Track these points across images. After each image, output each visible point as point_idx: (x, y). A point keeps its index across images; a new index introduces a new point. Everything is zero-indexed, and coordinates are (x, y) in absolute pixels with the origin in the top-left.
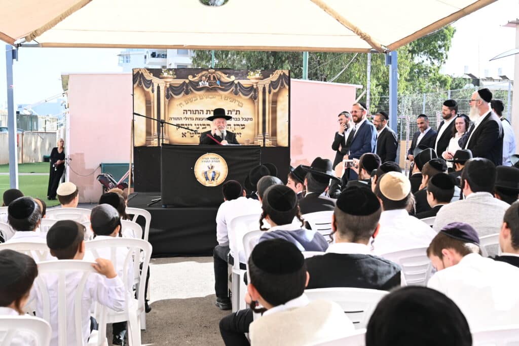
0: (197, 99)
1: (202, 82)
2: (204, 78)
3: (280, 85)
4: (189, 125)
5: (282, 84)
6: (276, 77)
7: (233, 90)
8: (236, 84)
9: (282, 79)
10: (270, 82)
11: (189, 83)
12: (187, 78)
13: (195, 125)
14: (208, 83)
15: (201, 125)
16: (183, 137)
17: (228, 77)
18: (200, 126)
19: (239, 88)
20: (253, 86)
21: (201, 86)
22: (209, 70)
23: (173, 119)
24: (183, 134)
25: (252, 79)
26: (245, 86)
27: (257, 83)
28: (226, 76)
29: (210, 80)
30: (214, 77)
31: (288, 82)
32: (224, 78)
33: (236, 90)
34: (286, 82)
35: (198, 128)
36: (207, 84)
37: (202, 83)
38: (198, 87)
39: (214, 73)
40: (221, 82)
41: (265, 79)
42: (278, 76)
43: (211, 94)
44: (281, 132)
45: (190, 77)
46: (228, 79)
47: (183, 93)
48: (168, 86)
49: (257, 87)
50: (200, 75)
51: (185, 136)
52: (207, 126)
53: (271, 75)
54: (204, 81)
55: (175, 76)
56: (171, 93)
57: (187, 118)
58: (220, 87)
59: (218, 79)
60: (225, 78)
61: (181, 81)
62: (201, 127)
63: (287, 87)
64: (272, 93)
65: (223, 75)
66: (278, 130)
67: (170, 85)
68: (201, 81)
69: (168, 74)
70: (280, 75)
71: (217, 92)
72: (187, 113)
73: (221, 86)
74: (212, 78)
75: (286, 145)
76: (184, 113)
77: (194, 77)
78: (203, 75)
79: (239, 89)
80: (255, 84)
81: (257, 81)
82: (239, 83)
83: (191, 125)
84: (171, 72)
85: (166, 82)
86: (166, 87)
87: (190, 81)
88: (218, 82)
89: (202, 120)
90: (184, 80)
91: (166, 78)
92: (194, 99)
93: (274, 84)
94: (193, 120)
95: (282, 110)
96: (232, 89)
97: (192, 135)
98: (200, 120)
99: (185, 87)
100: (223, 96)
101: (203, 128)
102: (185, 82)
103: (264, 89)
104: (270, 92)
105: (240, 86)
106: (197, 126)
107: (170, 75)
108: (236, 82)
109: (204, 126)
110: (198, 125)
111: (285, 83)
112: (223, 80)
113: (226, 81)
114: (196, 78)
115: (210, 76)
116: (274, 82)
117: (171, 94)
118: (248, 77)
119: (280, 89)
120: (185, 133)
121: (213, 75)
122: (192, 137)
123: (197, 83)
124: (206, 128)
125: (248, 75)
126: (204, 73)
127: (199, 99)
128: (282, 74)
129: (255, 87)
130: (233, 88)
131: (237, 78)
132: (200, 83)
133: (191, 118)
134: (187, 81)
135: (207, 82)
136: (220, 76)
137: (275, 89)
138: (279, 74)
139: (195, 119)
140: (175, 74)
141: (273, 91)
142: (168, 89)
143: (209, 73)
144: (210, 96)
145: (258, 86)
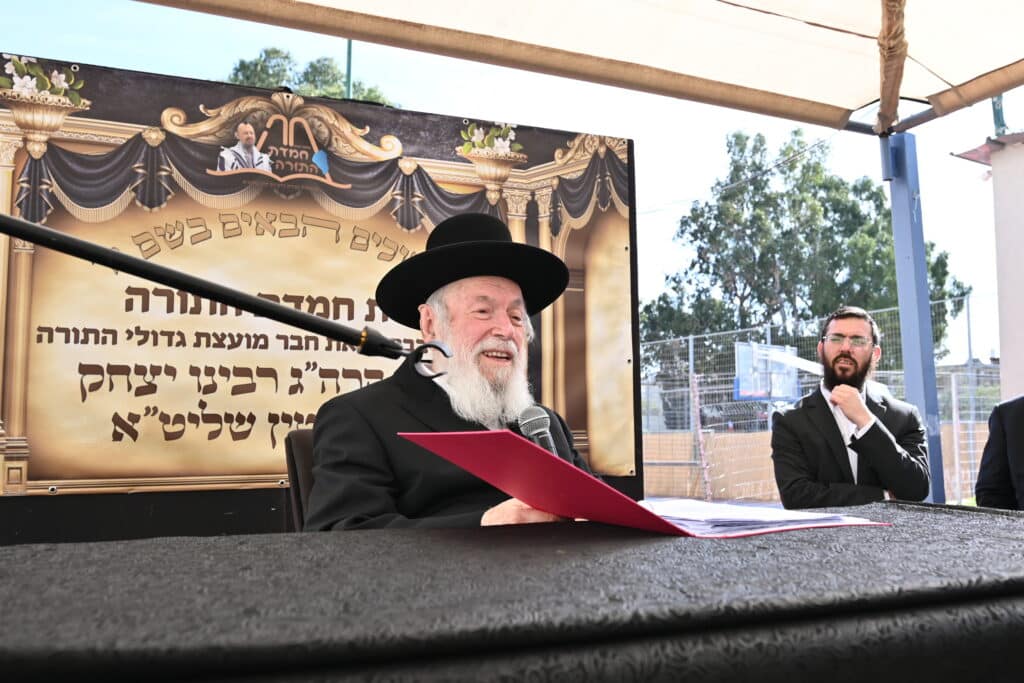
0: (207, 236)
1: (238, 148)
2: (246, 129)
3: (594, 199)
4: (156, 371)
5: (604, 198)
6: (579, 162)
7: (393, 201)
8: (408, 178)
9: (603, 177)
10: (556, 182)
11: (162, 144)
12: (157, 123)
13: (194, 371)
14: (266, 158)
15: (224, 372)
16: (117, 437)
17: (366, 138)
18: (217, 378)
19: (419, 196)
20: (484, 190)
21: (228, 170)
22: (276, 97)
23: (59, 337)
24: (117, 419)
25: (480, 159)
26: (447, 188)
27: (501, 180)
28: (359, 131)
29: (280, 144)
30: (299, 131)
31: (625, 189)
32: (348, 141)
33: (408, 205)
34: (618, 190)
35: (211, 389)
36: (264, 165)
37: (238, 156)
38: (218, 172)
39: (299, 111)
40: (333, 159)
41: (534, 170)
42: (589, 157)
43: (285, 215)
44: (606, 407)
45: (172, 120)
46: (366, 146)
47: (128, 195)
48: (38, 149)
49: (503, 201)
50: (225, 112)
51: (134, 435)
52: (256, 379)
53: (558, 153)
54: (248, 148)
55: (85, 104)
56: (56, 189)
57: (144, 336)
58: (328, 181)
59: (320, 146)
60: (355, 144)
61: (119, 133)
62: (225, 385)
63: (624, 211)
64: (564, 232)
65: (346, 128)
66: (595, 402)
67: (49, 143)
68: (232, 142)
69: (41, 86)
70: (596, 154)
71: (316, 203)
72: (145, 308)
73: (334, 180)
74: (288, 138)
75: (628, 468)
76: (129, 306)
77: (194, 117)
78: (243, 118)
79: (422, 203)
80: (491, 186)
81: (501, 171)
82: (419, 170)
83: (171, 371)
84: (60, 80)
85: (25, 127)
86: (21, 152)
87: (169, 134)
88: (319, 160)
89: (234, 345)
90: (136, 128)
91: (31, 105)
92: (189, 233)
93: (571, 190)
94: (182, 343)
95: (609, 308)
96: (388, 196)
97: (171, 428)
98: (220, 345)
99: (139, 167)
100: (346, 232)
101: (237, 390)
102: (139, 138)
103: (532, 209)
104: (555, 228)
105: (425, 189)
106: (206, 381)
107: (54, 91)
108: (408, 166)
109: (245, 381)
110: (210, 371)
111: (614, 195)
112: (342, 149)
113: (359, 157)
114: (203, 127)
115: (278, 124)
116: (569, 182)
117: (52, 197)
118: (461, 150)
119: (597, 216)
120: (135, 418)
121: (295, 120)
122: (169, 437)
123: (212, 154)
124: (251, 388)
125: (461, 142)
126: (247, 104)
127: (217, 232)
128: (602, 150)
129: (492, 197)
130: (393, 193)
131: (412, 149)
132: (227, 155)
133: (170, 335)
134: (154, 137)
135: (264, 150)
136: (330, 128)
137: (576, 213)
138: (591, 151)
139: (191, 339)
140: (83, 94)
141: (571, 223)
142: (35, 163)
143: (276, 109)
144: (278, 225)
145: (506, 193)
